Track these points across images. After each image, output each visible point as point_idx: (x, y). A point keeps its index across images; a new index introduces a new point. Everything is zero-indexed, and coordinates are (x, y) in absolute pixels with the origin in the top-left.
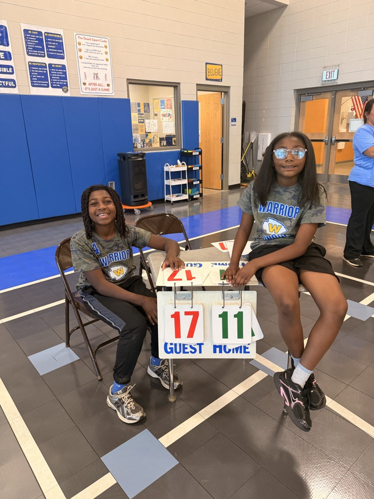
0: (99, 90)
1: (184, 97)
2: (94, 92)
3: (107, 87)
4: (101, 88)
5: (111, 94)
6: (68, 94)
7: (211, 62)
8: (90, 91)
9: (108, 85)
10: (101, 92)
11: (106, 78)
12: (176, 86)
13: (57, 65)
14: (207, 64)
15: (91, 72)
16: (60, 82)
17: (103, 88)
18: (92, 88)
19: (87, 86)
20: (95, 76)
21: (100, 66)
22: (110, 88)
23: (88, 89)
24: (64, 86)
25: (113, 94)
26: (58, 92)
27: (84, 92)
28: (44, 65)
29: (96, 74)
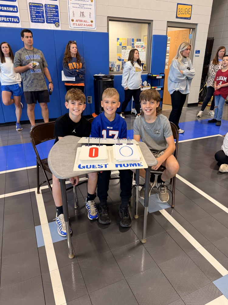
0: (84, 25)
1: (155, 32)
2: (80, 27)
3: (90, 23)
4: (85, 23)
5: (94, 28)
6: (59, 29)
7: (182, 3)
8: (77, 26)
9: (92, 22)
10: (86, 27)
11: (90, 16)
12: (149, 23)
13: (51, 5)
14: (178, 4)
15: (78, 11)
16: (53, 19)
17: (88, 24)
18: (79, 24)
19: (75, 22)
20: (82, 14)
21: (85, 6)
22: (94, 24)
23: (75, 25)
24: (56, 22)
25: (95, 29)
26: (51, 27)
27: (72, 27)
28: (41, 5)
29: (82, 13)
